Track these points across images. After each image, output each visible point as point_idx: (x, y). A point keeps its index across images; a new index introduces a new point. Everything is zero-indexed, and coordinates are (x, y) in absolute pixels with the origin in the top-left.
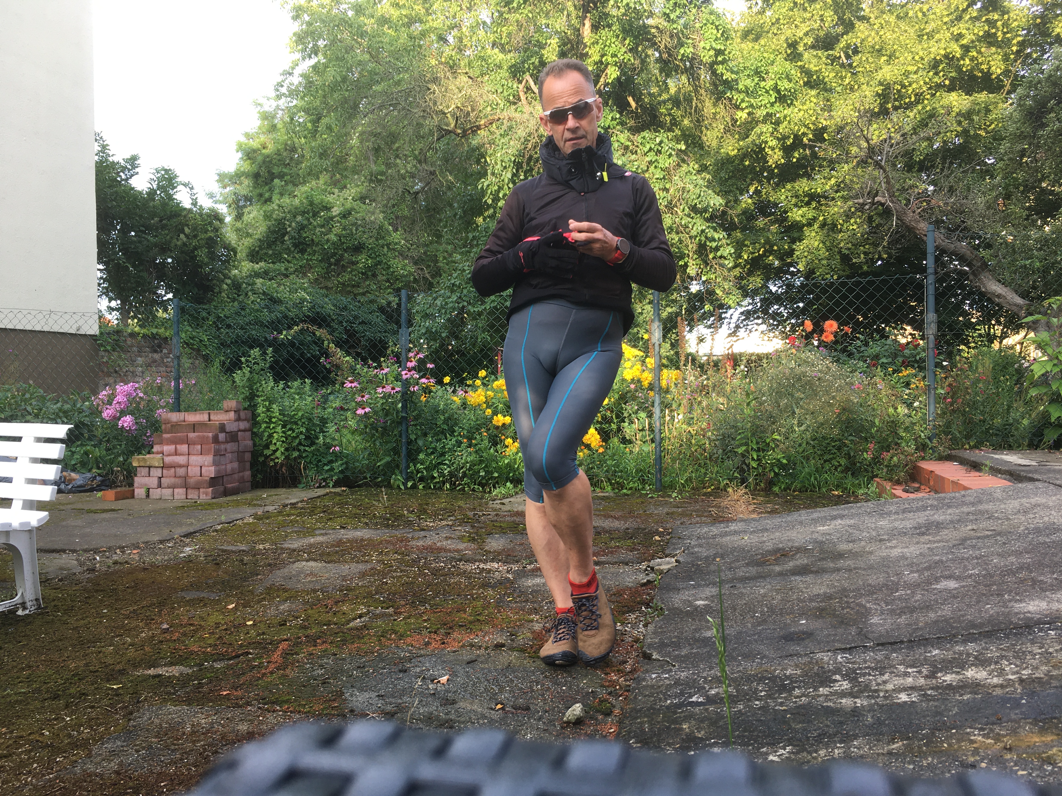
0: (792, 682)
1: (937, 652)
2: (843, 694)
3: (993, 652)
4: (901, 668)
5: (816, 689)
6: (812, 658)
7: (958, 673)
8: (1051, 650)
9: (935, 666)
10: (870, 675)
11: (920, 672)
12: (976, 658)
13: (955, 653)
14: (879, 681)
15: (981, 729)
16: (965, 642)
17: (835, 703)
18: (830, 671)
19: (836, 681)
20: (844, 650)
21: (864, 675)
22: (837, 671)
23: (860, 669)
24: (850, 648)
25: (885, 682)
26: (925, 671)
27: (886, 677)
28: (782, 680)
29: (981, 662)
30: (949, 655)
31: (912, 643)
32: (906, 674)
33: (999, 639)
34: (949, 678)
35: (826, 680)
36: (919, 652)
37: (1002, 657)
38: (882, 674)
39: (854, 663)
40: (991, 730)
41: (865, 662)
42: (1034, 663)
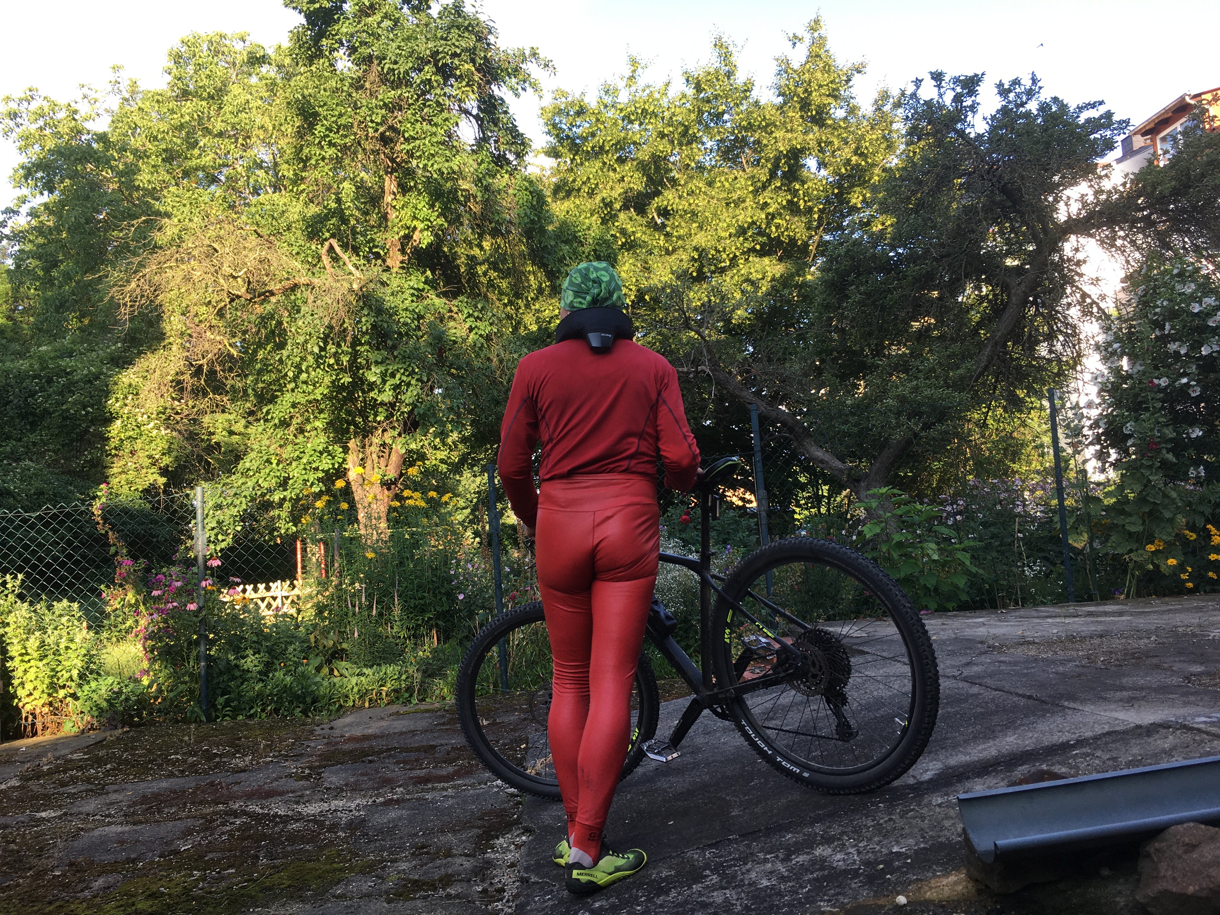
0: (668, 884)
1: (790, 836)
2: (714, 888)
3: (836, 829)
4: (761, 855)
5: (690, 887)
6: (683, 858)
7: (808, 853)
8: (881, 821)
9: (789, 850)
10: (735, 866)
11: (777, 857)
12: (822, 837)
13: (804, 835)
14: (744, 870)
15: (829, 901)
16: (812, 824)
17: (708, 897)
18: (700, 867)
19: (707, 876)
20: (711, 846)
21: (730, 866)
22: (707, 866)
23: (726, 861)
24: (717, 843)
25: (748, 871)
26: (781, 856)
27: (749, 866)
28: (659, 883)
29: (828, 840)
30: (800, 837)
31: (769, 831)
32: (766, 861)
33: (840, 816)
34: (802, 859)
35: (698, 878)
36: (775, 840)
37: (843, 833)
38: (745, 864)
39: (721, 857)
40: (837, 900)
41: (730, 854)
42: (868, 835)
